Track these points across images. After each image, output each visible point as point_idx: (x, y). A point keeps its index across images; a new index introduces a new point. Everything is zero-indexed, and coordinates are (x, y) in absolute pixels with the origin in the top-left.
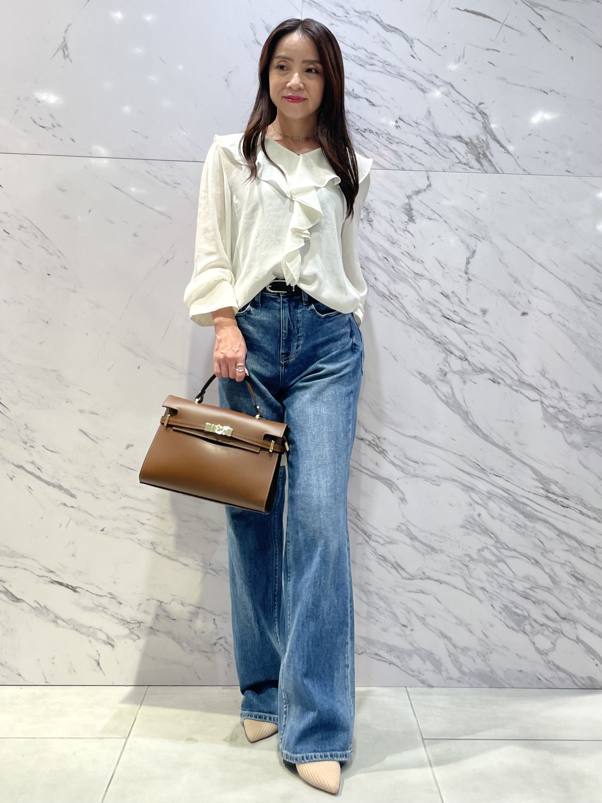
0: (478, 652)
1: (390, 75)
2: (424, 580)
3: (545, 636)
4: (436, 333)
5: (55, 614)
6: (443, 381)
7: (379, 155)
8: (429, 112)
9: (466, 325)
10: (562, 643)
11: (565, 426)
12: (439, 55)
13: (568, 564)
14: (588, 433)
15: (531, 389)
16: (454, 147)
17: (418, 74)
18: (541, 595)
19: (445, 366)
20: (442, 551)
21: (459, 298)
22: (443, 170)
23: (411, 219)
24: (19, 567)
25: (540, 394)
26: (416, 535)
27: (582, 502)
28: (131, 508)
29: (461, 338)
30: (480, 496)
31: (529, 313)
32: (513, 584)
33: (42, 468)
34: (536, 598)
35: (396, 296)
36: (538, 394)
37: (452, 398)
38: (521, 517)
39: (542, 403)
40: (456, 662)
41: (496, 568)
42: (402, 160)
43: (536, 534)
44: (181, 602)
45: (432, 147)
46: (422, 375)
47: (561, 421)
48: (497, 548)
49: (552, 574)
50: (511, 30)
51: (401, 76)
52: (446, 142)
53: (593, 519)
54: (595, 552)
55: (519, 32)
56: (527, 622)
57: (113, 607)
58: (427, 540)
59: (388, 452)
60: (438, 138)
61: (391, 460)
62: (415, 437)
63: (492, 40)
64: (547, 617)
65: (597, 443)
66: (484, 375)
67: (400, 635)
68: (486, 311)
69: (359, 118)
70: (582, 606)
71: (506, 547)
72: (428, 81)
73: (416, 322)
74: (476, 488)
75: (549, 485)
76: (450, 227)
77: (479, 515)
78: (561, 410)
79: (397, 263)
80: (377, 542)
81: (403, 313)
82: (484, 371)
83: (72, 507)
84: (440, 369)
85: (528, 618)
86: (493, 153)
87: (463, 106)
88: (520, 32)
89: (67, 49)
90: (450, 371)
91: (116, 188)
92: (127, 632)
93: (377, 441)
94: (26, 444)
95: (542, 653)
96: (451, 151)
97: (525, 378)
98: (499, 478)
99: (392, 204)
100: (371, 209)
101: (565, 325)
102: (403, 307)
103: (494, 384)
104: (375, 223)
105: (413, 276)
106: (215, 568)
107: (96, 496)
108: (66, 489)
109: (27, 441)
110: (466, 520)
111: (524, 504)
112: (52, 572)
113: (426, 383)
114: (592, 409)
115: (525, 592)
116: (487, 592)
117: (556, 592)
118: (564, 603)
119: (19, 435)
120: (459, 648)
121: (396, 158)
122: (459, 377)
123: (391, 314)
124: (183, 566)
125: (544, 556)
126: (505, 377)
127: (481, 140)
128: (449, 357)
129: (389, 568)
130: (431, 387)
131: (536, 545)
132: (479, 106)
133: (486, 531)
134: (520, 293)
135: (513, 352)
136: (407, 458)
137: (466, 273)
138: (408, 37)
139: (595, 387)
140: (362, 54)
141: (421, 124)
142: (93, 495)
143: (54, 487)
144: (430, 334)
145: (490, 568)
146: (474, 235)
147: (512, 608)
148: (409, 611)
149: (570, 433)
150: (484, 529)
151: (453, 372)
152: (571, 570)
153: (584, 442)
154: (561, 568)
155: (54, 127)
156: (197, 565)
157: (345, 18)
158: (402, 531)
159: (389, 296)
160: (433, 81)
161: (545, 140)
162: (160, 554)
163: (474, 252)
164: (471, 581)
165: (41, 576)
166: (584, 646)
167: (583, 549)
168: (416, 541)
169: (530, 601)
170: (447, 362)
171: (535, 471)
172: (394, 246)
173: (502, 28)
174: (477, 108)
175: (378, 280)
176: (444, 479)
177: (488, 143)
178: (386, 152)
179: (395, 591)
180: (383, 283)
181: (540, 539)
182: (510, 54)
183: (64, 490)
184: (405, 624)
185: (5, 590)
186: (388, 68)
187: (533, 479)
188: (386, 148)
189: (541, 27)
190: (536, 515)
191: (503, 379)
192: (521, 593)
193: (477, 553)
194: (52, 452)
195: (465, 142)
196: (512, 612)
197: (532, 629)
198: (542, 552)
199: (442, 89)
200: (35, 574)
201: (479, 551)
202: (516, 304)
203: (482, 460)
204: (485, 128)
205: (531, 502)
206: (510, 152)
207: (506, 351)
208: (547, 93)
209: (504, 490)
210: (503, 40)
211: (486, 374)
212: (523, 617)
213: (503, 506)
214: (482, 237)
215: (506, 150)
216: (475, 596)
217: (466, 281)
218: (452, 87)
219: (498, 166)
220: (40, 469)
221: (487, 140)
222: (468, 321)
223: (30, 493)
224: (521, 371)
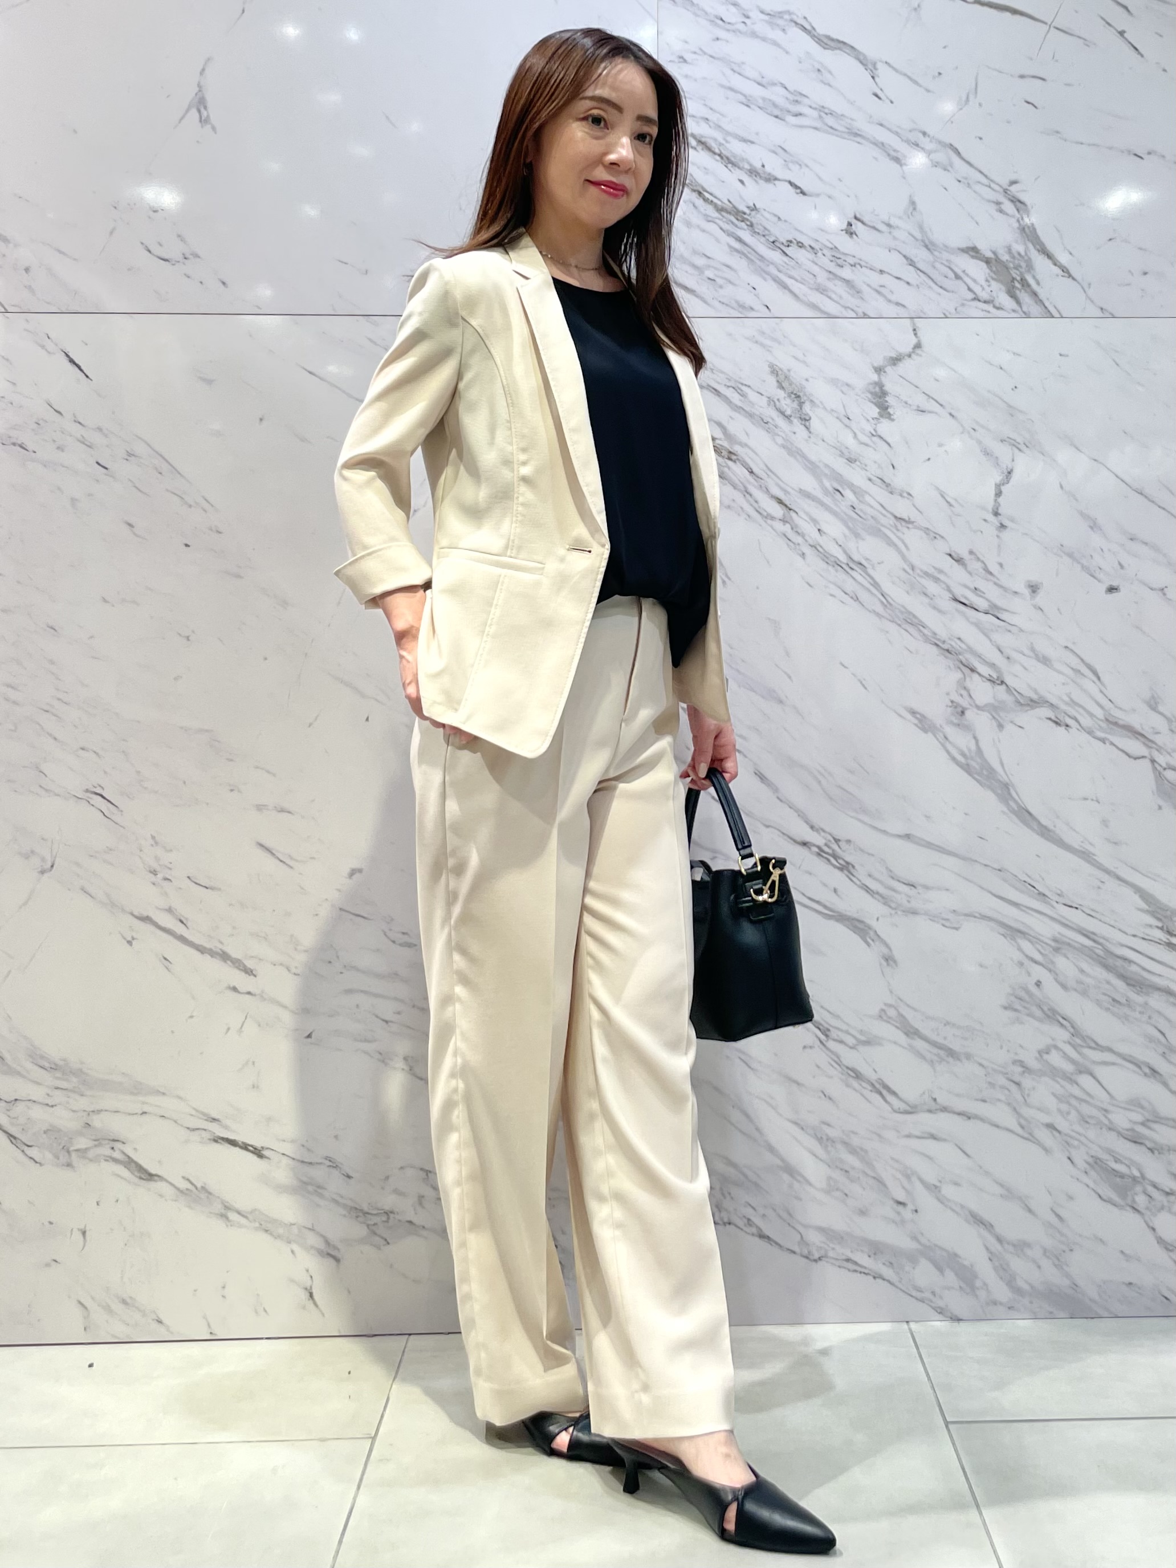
0: (1045, 1251)
1: (833, 134)
2: (935, 1113)
4: (943, 634)
5: (223, 1202)
6: (959, 725)
7: (817, 290)
8: (913, 203)
9: (999, 615)
12: (928, 91)
15: (1129, 734)
16: (964, 269)
17: (888, 129)
18: (1163, 1135)
19: (962, 695)
20: (969, 1057)
21: (983, 562)
22: (944, 314)
23: (884, 411)
24: (150, 1113)
25: (1150, 744)
26: (916, 1026)
28: (364, 992)
29: (991, 641)
30: (1038, 946)
31: (1121, 587)
32: (1110, 1116)
33: (187, 919)
34: (1155, 1142)
35: (861, 564)
36: (1144, 744)
37: (979, 760)
38: (1120, 984)
39: (1153, 761)
40: (1004, 1269)
41: (1075, 1086)
42: (862, 299)
43: (1150, 1018)
45: (921, 271)
46: (918, 716)
48: (1074, 1047)
50: (1069, 36)
51: (855, 134)
52: (947, 260)
55: (1082, 41)
56: (1138, 1189)
57: (335, 1184)
58: (938, 1035)
59: (857, 867)
60: (932, 253)
61: (864, 882)
62: (908, 837)
63: (1031, 59)
66: (1037, 710)
67: (894, 1222)
68: (1036, 585)
69: (777, 219)
71: (1093, 1045)
72: (908, 142)
73: (902, 612)
74: (1031, 933)
75: (1172, 919)
76: (962, 425)
77: (1038, 984)
79: (861, 499)
80: (841, 1042)
81: (875, 595)
82: (1038, 703)
83: (249, 993)
84: (952, 702)
85: (1140, 1180)
86: (1040, 277)
87: (978, 188)
88: (1084, 39)
89: (205, 108)
90: (971, 705)
91: (310, 373)
92: (363, 1231)
93: (835, 847)
94: (156, 875)
95: (1169, 1247)
96: (957, 277)
97: (1118, 714)
98: (1075, 910)
99: (848, 385)
100: (805, 395)
102: (876, 585)
103: (1059, 728)
104: (815, 423)
105: (891, 523)
107: (294, 971)
108: (235, 959)
109: (158, 868)
110: (1012, 995)
111: (1125, 959)
112: (214, 1120)
113: (925, 731)
115: (1132, 1130)
116: (1059, 1132)
119: (140, 858)
120: (1008, 1243)
121: (853, 296)
122: (991, 717)
123: (852, 598)
125: (1166, 1059)
126: (1080, 714)
127: (1016, 255)
128: (968, 679)
129: (867, 1093)
130: (935, 737)
131: (1151, 1039)
132: (1010, 188)
133: (1053, 1016)
134: (1102, 550)
135: (1092, 664)
136: (893, 878)
137: (996, 514)
138: (865, 56)
140: (777, 95)
141: (898, 227)
142: (289, 970)
143: (212, 956)
144: (929, 634)
145: (1062, 1086)
146: (1008, 440)
147: (1109, 1163)
148: (908, 1174)
150: (1049, 1009)
151: (978, 707)
155: (185, 258)
157: (741, 27)
158: (888, 1020)
159: (848, 564)
160: (918, 142)
161: (1140, 249)
163: (1009, 473)
164: (1026, 1111)
165: (194, 1130)
168: (916, 1037)
169: (1144, 1149)
170: (965, 688)
171: (1144, 895)
172: (852, 465)
173: (1050, 31)
174: (1005, 191)
175: (824, 533)
176: (966, 915)
177: (1030, 259)
178: (830, 285)
179: (879, 1136)
180: (834, 539)
181: (1159, 1027)
182: (1066, 85)
183: (232, 961)
184: (901, 1200)
185: (126, 1157)
186: (830, 121)
187: (1140, 909)
188: (831, 276)
189: (1126, 30)
190: (1148, 980)
191: (1075, 717)
192: (1126, 1132)
193: (1036, 1059)
194: (205, 889)
195: (985, 260)
196: (1109, 1168)
197: (1150, 1202)
198: (1164, 1053)
199: (932, 156)
200: (182, 1126)
201: (1040, 1052)
202: (1095, 571)
203: (1041, 876)
204: (1024, 229)
205: (1141, 956)
206: (1072, 272)
207: (1080, 661)
208: (1141, 158)
209: (1085, 932)
210: (1052, 56)
211: (1042, 708)
212: (1130, 1180)
213: (1085, 966)
214: (1024, 444)
215: (1065, 270)
216: (1035, 1141)
217: (997, 530)
218: (955, 152)
219: (1051, 303)
220: (185, 922)
221: (1029, 254)
222: (1004, 607)
223: (167, 968)
224: (1110, 700)
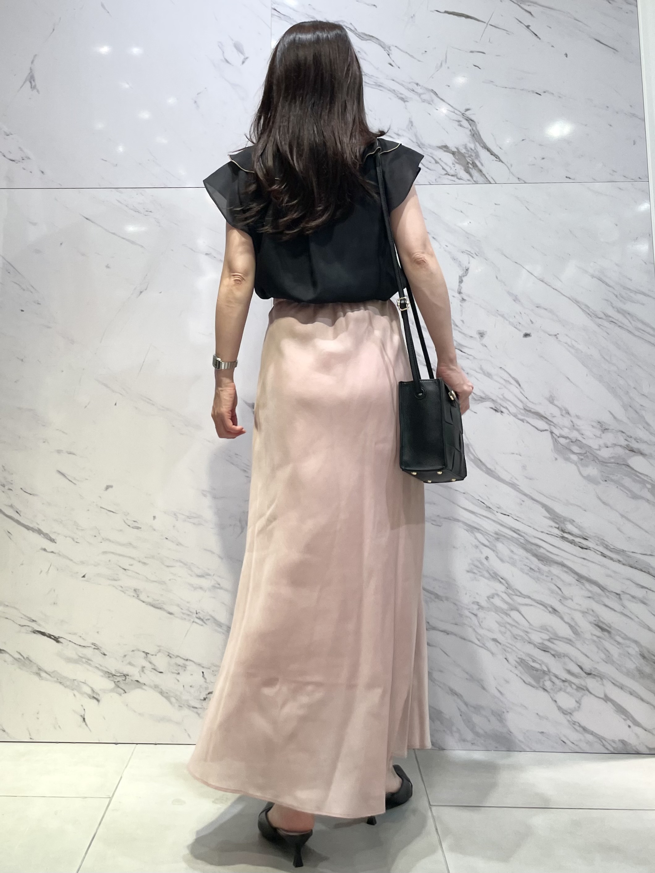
0: (493, 712)
3: (568, 693)
5: (38, 666)
8: (411, 122)
9: (462, 350)
10: (588, 701)
11: (579, 458)
12: (419, 61)
13: (591, 612)
14: (606, 466)
15: (538, 417)
16: (440, 158)
17: (397, 82)
18: (561, 647)
20: (447, 599)
22: (429, 183)
25: (549, 422)
27: (603, 543)
28: (113, 553)
30: (488, 538)
31: (531, 334)
32: (529, 635)
33: (20, 511)
34: (555, 651)
36: (547, 423)
38: (534, 560)
39: (552, 433)
40: (469, 721)
41: (508, 616)
43: (552, 579)
44: (168, 654)
47: (574, 453)
48: (508, 595)
49: (573, 624)
50: (497, 29)
51: (379, 84)
52: (431, 153)
53: (615, 561)
54: (620, 599)
55: (505, 31)
56: (547, 678)
57: (98, 659)
58: (430, 586)
63: (477, 42)
64: (569, 672)
65: (617, 476)
66: (485, 403)
68: (483, 333)
70: (609, 660)
71: (519, 594)
72: (408, 89)
74: (482, 529)
75: (564, 523)
76: (440, 244)
77: (487, 558)
78: (574, 440)
82: (486, 399)
83: (52, 552)
85: (548, 672)
86: (483, 162)
87: (448, 113)
88: (507, 31)
89: (34, 81)
91: (87, 219)
92: (112, 685)
94: (4, 487)
95: (565, 712)
96: (437, 162)
97: (530, 405)
98: (508, 516)
101: (574, 346)
103: (497, 413)
106: (202, 617)
107: (76, 540)
108: (45, 533)
109: (5, 483)
110: (472, 564)
111: (538, 546)
112: (34, 621)
114: (609, 438)
115: (543, 644)
116: (500, 644)
117: (579, 644)
118: (588, 657)
120: (471, 706)
124: (169, 615)
125: (562, 604)
126: (509, 405)
127: (469, 149)
131: (552, 592)
132: (465, 113)
133: (495, 576)
134: (521, 313)
135: (515, 377)
137: (460, 293)
138: (384, 44)
139: (612, 414)
141: (403, 135)
142: (73, 539)
143: (33, 532)
145: (501, 617)
146: (465, 251)
147: (528, 662)
149: (587, 466)
150: (493, 573)
152: (594, 619)
153: (602, 476)
154: (583, 616)
155: (23, 159)
156: (183, 613)
160: (414, 89)
161: (540, 145)
162: (144, 602)
163: (467, 270)
164: (481, 631)
165: (23, 626)
166: (614, 705)
167: (608, 596)
169: (549, 655)
171: (548, 509)
173: (487, 28)
174: (463, 114)
176: (445, 518)
177: (477, 151)
181: (558, 585)
182: (497, 56)
183: (43, 534)
187: (545, 517)
189: (530, 25)
190: (551, 558)
191: (506, 407)
192: (539, 645)
193: (486, 601)
194: (29, 495)
195: (451, 152)
196: (530, 666)
197: (553, 686)
198: (560, 600)
199: (424, 97)
200: (16, 623)
201: (488, 597)
202: (516, 325)
203: (488, 497)
204: (473, 135)
205: (545, 543)
206: (502, 160)
207: (508, 376)
208: (540, 95)
209: (513, 529)
210: (488, 41)
211: (488, 402)
212: (542, 672)
213: (513, 548)
214: (475, 254)
215: (497, 157)
216: (487, 649)
217: (460, 302)
218: (434, 94)
219: (489, 176)
220: (19, 513)
221: (476, 148)
222: (465, 345)
223: (9, 537)
224: (526, 398)
